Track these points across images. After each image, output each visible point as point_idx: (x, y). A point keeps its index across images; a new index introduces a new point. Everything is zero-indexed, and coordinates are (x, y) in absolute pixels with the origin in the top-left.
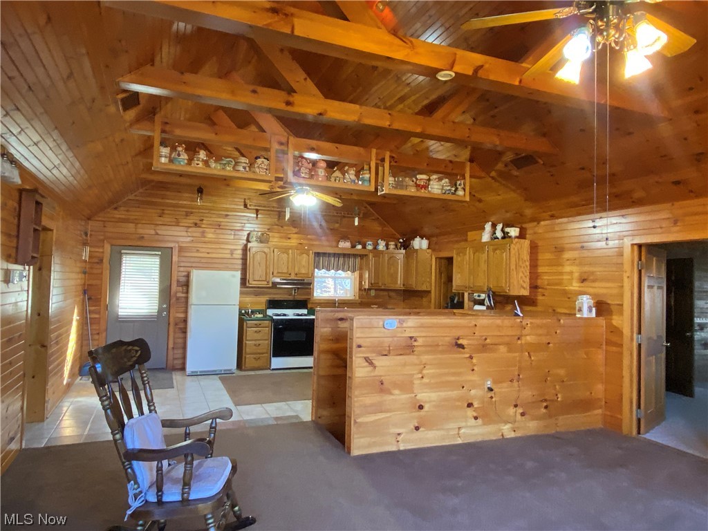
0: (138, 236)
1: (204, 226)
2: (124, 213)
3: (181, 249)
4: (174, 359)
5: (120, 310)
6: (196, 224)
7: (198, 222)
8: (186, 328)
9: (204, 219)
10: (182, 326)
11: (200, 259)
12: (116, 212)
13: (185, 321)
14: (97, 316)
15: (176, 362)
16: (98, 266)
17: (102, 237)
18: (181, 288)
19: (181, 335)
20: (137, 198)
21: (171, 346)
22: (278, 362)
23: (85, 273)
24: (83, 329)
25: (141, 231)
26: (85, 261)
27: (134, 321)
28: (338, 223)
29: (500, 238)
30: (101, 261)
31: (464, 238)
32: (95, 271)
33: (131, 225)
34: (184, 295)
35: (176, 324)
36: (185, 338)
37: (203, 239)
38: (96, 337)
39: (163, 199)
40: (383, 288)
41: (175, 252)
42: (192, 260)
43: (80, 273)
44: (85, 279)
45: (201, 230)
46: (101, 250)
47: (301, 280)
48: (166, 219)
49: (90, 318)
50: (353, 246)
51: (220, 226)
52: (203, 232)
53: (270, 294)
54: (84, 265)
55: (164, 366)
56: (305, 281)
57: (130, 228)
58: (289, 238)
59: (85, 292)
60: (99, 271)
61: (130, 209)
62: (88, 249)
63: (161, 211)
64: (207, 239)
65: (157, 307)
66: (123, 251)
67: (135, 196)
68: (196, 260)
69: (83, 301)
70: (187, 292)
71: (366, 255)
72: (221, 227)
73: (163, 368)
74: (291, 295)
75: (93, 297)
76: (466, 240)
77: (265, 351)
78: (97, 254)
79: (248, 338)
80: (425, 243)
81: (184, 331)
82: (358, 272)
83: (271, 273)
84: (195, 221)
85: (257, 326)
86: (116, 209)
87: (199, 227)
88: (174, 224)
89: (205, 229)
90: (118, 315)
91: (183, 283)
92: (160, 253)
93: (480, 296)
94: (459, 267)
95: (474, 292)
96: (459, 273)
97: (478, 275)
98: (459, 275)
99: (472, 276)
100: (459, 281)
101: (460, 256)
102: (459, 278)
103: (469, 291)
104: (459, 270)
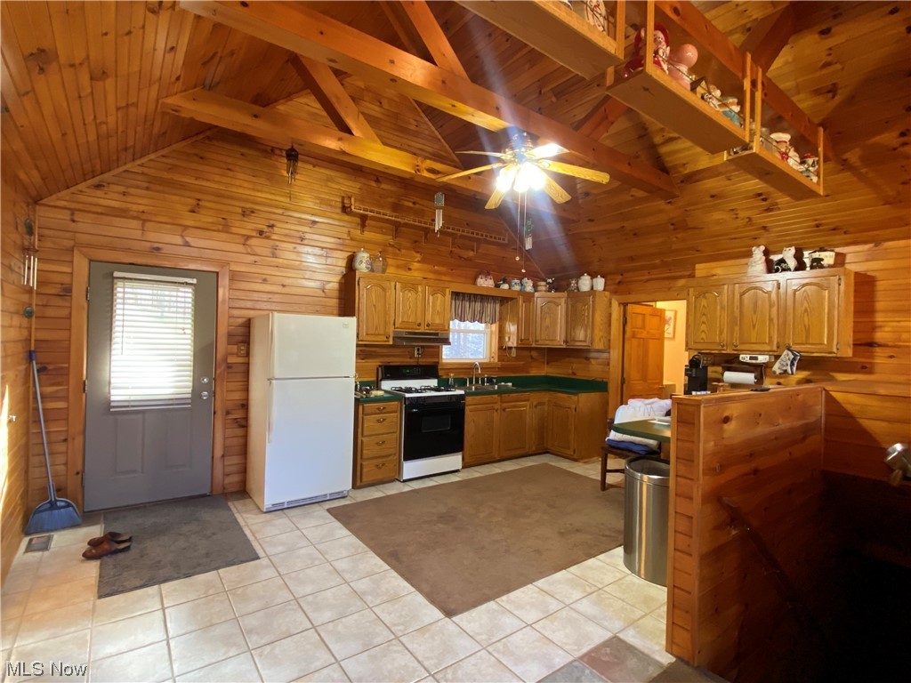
0: (148, 245)
1: (274, 237)
2: (116, 196)
3: (234, 277)
4: (226, 475)
5: (113, 392)
6: (261, 233)
7: (265, 229)
8: (246, 418)
9: (278, 224)
10: (238, 415)
11: (270, 296)
12: (99, 193)
13: (245, 406)
14: (62, 405)
15: (228, 480)
16: (60, 302)
17: (69, 243)
18: (235, 347)
19: (239, 432)
20: (145, 170)
21: (218, 452)
22: (412, 468)
23: (29, 315)
24: (27, 433)
25: (152, 236)
26: (30, 291)
27: (143, 412)
28: (473, 250)
29: (792, 269)
30: (67, 291)
31: (688, 273)
32: (50, 312)
33: (136, 224)
34: (241, 360)
35: (228, 413)
36: (246, 437)
37: (274, 259)
38: (61, 447)
39: (197, 179)
40: (534, 345)
41: (224, 282)
42: (256, 296)
43: (17, 313)
44: (29, 329)
45: (272, 243)
46: (68, 270)
47: (435, 334)
48: (206, 218)
49: (43, 410)
50: (497, 286)
51: (302, 239)
52: (275, 248)
53: (382, 356)
54: (25, 298)
55: (207, 491)
56: (440, 336)
57: (130, 229)
58: (410, 269)
59: (30, 356)
60: (64, 312)
61: (132, 191)
62: (35, 263)
63: (194, 202)
64: (281, 261)
65: (191, 384)
66: (116, 274)
67: (142, 165)
68: (265, 297)
69: (27, 375)
70: (248, 355)
71: (512, 299)
72: (305, 242)
73: (204, 496)
74: (412, 356)
75: (50, 367)
76: (692, 276)
77: (392, 451)
78: (58, 278)
79: (365, 433)
80: (600, 283)
81: (244, 424)
82: (498, 323)
83: (392, 322)
84: (260, 227)
85: (380, 411)
86: (98, 186)
87: (267, 238)
88: (220, 227)
89: (277, 243)
90: (110, 402)
91: (240, 338)
92: (194, 281)
93: (756, 359)
94: (704, 314)
95: (743, 351)
96: (704, 323)
97: (754, 326)
98: (703, 327)
99: (737, 329)
100: (703, 336)
101: (705, 297)
102: (703, 331)
103: (729, 351)
104: (704, 319)
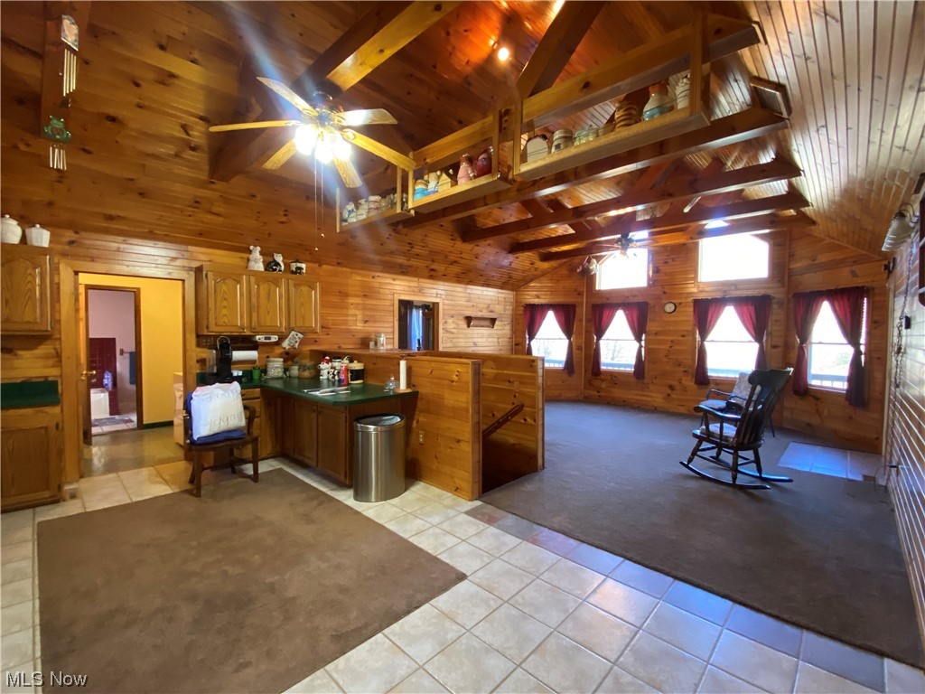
93: (270, 338)
94: (225, 299)
95: (258, 333)
96: (225, 307)
97: (268, 313)
98: (224, 311)
99: (255, 314)
100: (225, 319)
101: (224, 283)
102: (225, 315)
103: (247, 333)
104: (225, 303)
